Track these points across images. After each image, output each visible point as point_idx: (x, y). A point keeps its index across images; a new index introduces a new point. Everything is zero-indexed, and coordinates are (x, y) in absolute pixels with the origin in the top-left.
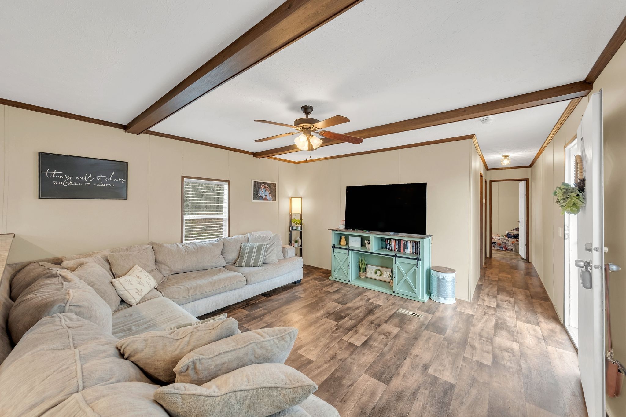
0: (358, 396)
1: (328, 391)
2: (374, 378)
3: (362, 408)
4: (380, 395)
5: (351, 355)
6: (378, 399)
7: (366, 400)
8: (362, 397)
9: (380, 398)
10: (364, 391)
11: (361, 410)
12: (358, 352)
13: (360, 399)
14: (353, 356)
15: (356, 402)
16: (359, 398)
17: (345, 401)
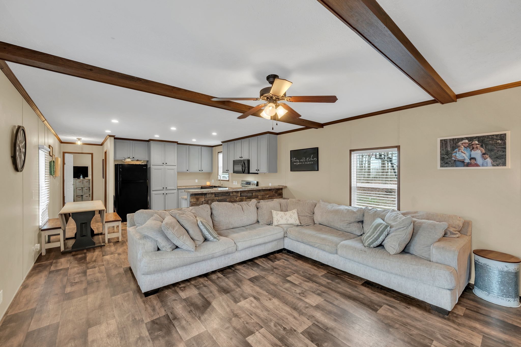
0: (189, 320)
1: (203, 306)
2: (197, 335)
3: (178, 319)
4: (180, 332)
5: (235, 328)
6: (178, 330)
7: (183, 323)
8: (186, 322)
9: (177, 332)
10: (190, 324)
11: (177, 318)
12: (236, 335)
13: (185, 320)
14: (231, 329)
15: (185, 317)
16: (187, 320)
17: (190, 312)
